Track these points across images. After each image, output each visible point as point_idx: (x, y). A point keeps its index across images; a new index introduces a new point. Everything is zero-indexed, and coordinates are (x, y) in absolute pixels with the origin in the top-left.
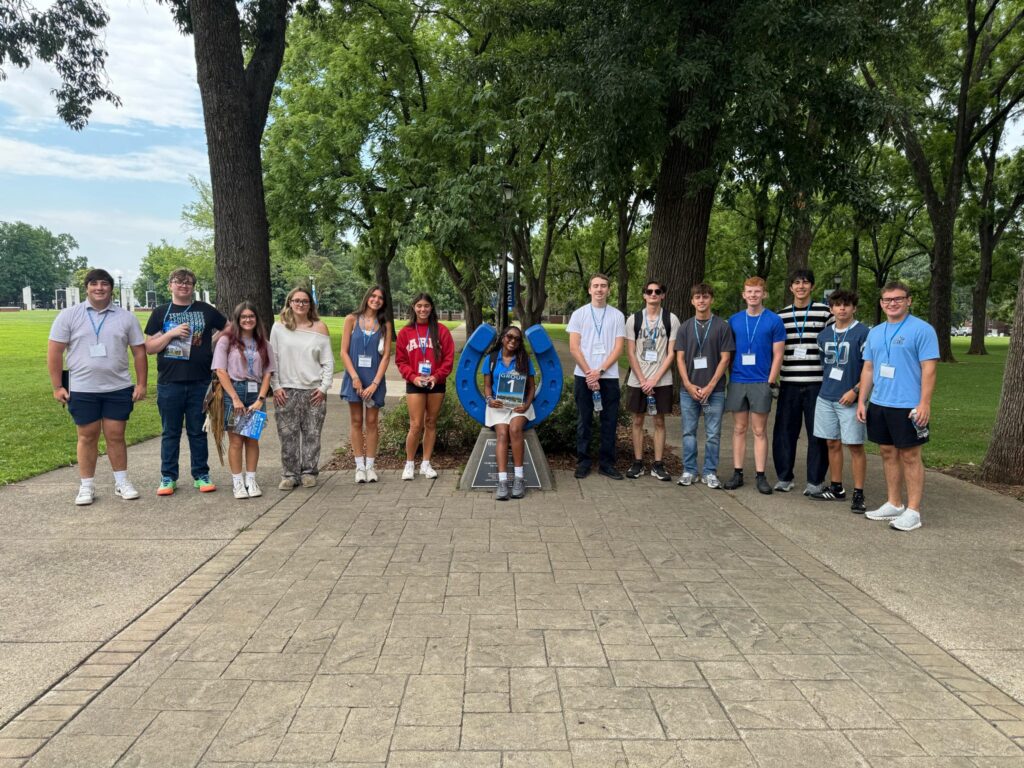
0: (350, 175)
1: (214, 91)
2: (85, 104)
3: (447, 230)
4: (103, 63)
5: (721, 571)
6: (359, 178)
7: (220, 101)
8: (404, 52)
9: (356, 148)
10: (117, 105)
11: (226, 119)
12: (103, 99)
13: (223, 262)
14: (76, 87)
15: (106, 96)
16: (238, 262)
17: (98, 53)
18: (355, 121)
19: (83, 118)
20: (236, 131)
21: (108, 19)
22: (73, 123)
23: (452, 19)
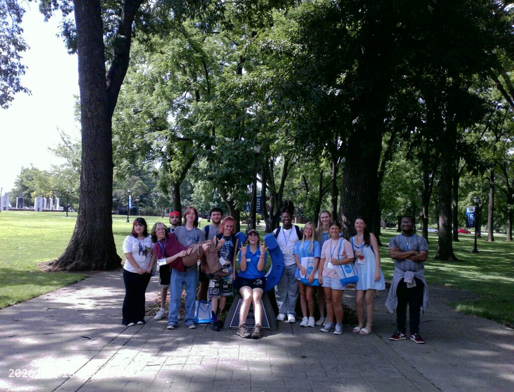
0: (161, 130)
1: (88, 89)
2: (11, 94)
3: (221, 175)
4: (24, 72)
5: (362, 374)
6: (167, 133)
7: (91, 95)
8: (197, 57)
9: (166, 114)
10: (29, 95)
11: (93, 105)
12: (22, 92)
13: (85, 188)
14: (7, 85)
15: (23, 90)
16: (94, 188)
17: (22, 67)
18: (166, 98)
19: (9, 102)
20: (99, 112)
21: (29, 49)
22: (4, 105)
23: (227, 37)
